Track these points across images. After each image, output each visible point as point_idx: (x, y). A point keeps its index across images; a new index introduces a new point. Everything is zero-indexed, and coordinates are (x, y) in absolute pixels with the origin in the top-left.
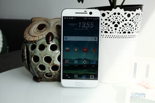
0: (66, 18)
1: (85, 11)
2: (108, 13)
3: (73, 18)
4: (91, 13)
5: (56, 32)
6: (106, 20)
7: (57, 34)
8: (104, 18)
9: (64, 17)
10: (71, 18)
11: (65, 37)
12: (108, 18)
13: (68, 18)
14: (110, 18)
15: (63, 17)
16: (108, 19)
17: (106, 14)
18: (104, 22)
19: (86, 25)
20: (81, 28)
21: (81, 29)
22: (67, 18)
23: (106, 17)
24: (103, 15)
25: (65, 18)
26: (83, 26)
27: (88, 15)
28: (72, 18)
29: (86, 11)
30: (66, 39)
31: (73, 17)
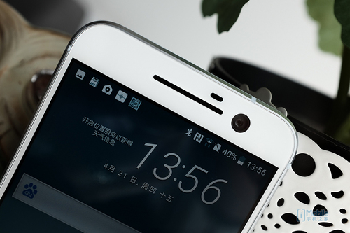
0: (88, 78)
1: (214, 96)
2: (336, 173)
3: (128, 100)
4: (241, 123)
5: (11, 109)
6: (303, 198)
7: (11, 121)
8: (295, 183)
9: (76, 64)
10: (115, 93)
11: (27, 179)
12: (321, 196)
13: (100, 86)
14: (331, 204)
15: (74, 61)
16: (315, 201)
17: (322, 171)
18: (281, 202)
19: (179, 173)
20: (145, 174)
21: (140, 182)
22: (94, 82)
23: (308, 185)
24: (303, 165)
25: (81, 74)
26: (163, 172)
27: (221, 126)
28: (121, 97)
29: (220, 99)
30: (31, 192)
31: (132, 94)
